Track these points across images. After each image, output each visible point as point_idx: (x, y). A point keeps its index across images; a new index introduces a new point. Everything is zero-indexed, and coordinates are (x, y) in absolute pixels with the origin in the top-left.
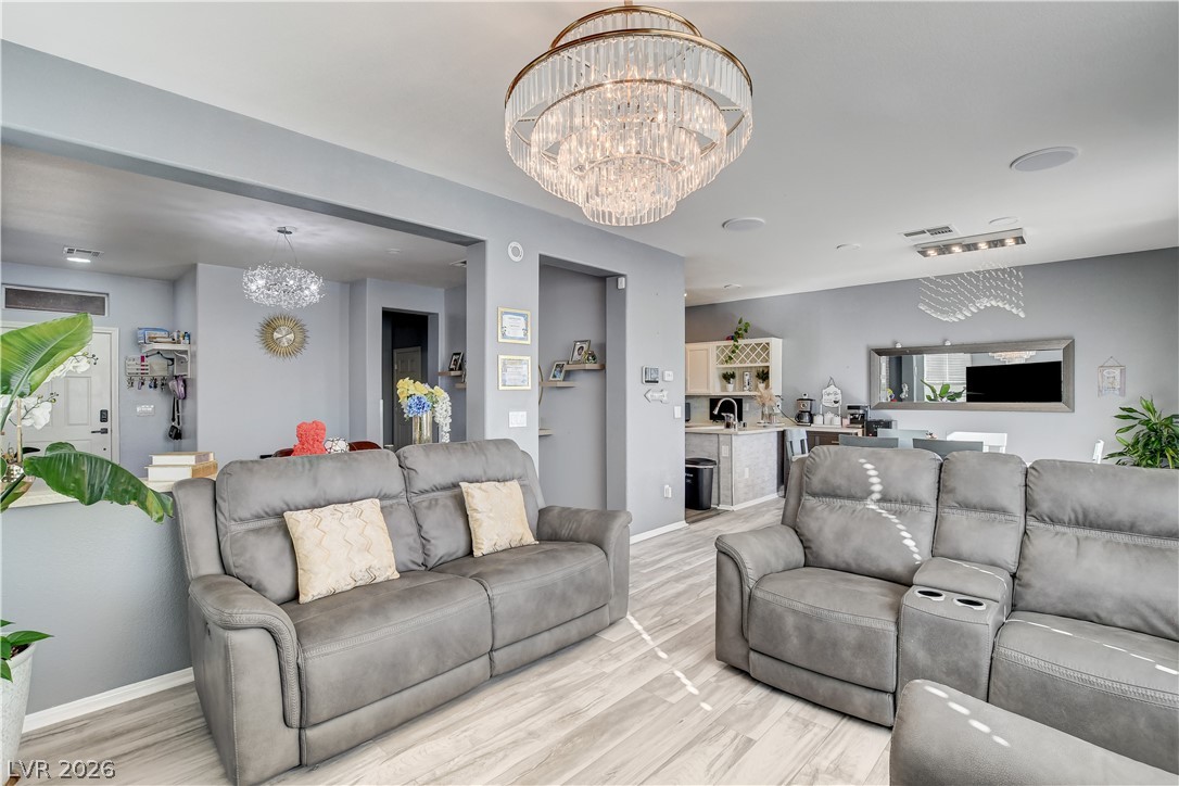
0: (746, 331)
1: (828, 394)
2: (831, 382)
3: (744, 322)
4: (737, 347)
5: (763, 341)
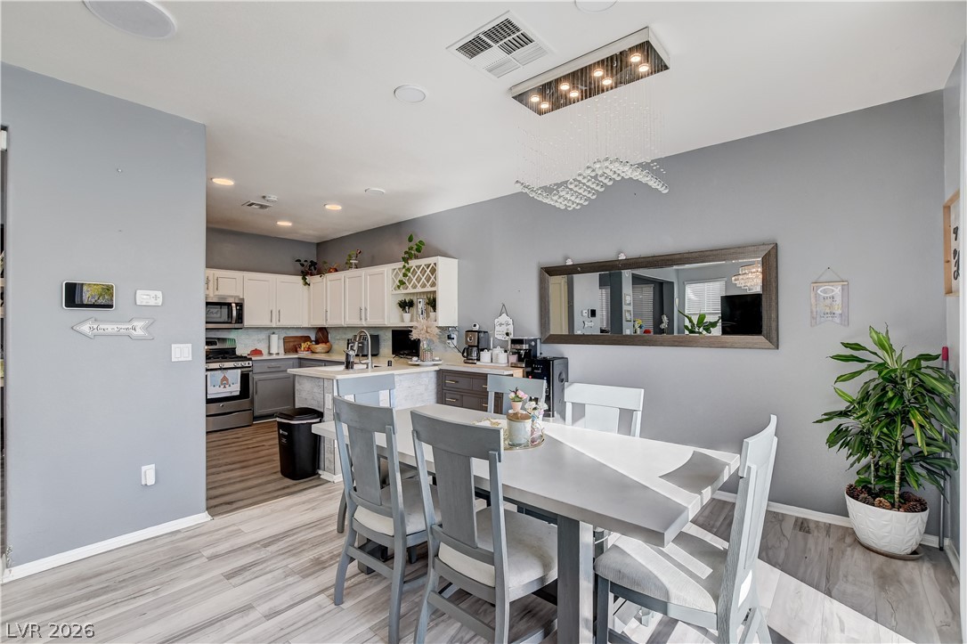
0: (418, 250)
1: (501, 325)
2: (504, 310)
3: (416, 240)
4: (408, 270)
5: (430, 260)
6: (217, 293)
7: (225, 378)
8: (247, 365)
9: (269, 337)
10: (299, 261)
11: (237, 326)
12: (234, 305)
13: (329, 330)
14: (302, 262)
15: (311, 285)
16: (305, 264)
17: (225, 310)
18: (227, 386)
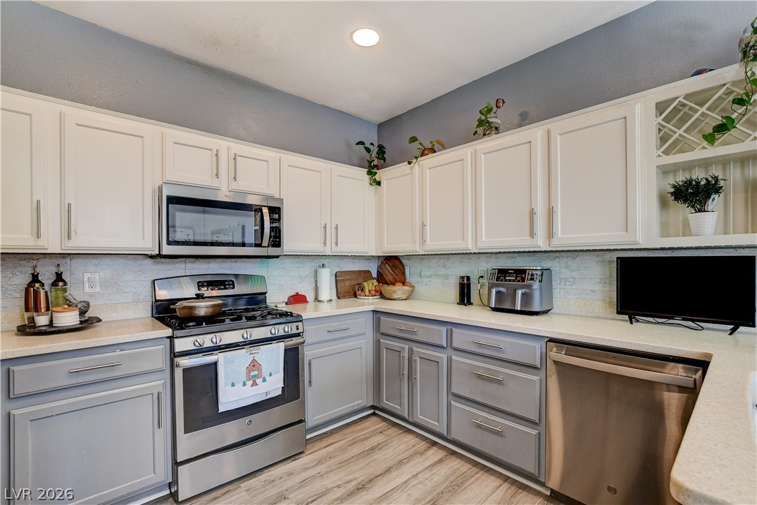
6: (234, 186)
7: (254, 365)
8: (295, 331)
9: (316, 273)
10: (361, 143)
11: (273, 251)
12: (265, 211)
13: (404, 262)
14: (368, 145)
15: (384, 183)
16: (371, 147)
17: (250, 221)
18: (259, 381)
